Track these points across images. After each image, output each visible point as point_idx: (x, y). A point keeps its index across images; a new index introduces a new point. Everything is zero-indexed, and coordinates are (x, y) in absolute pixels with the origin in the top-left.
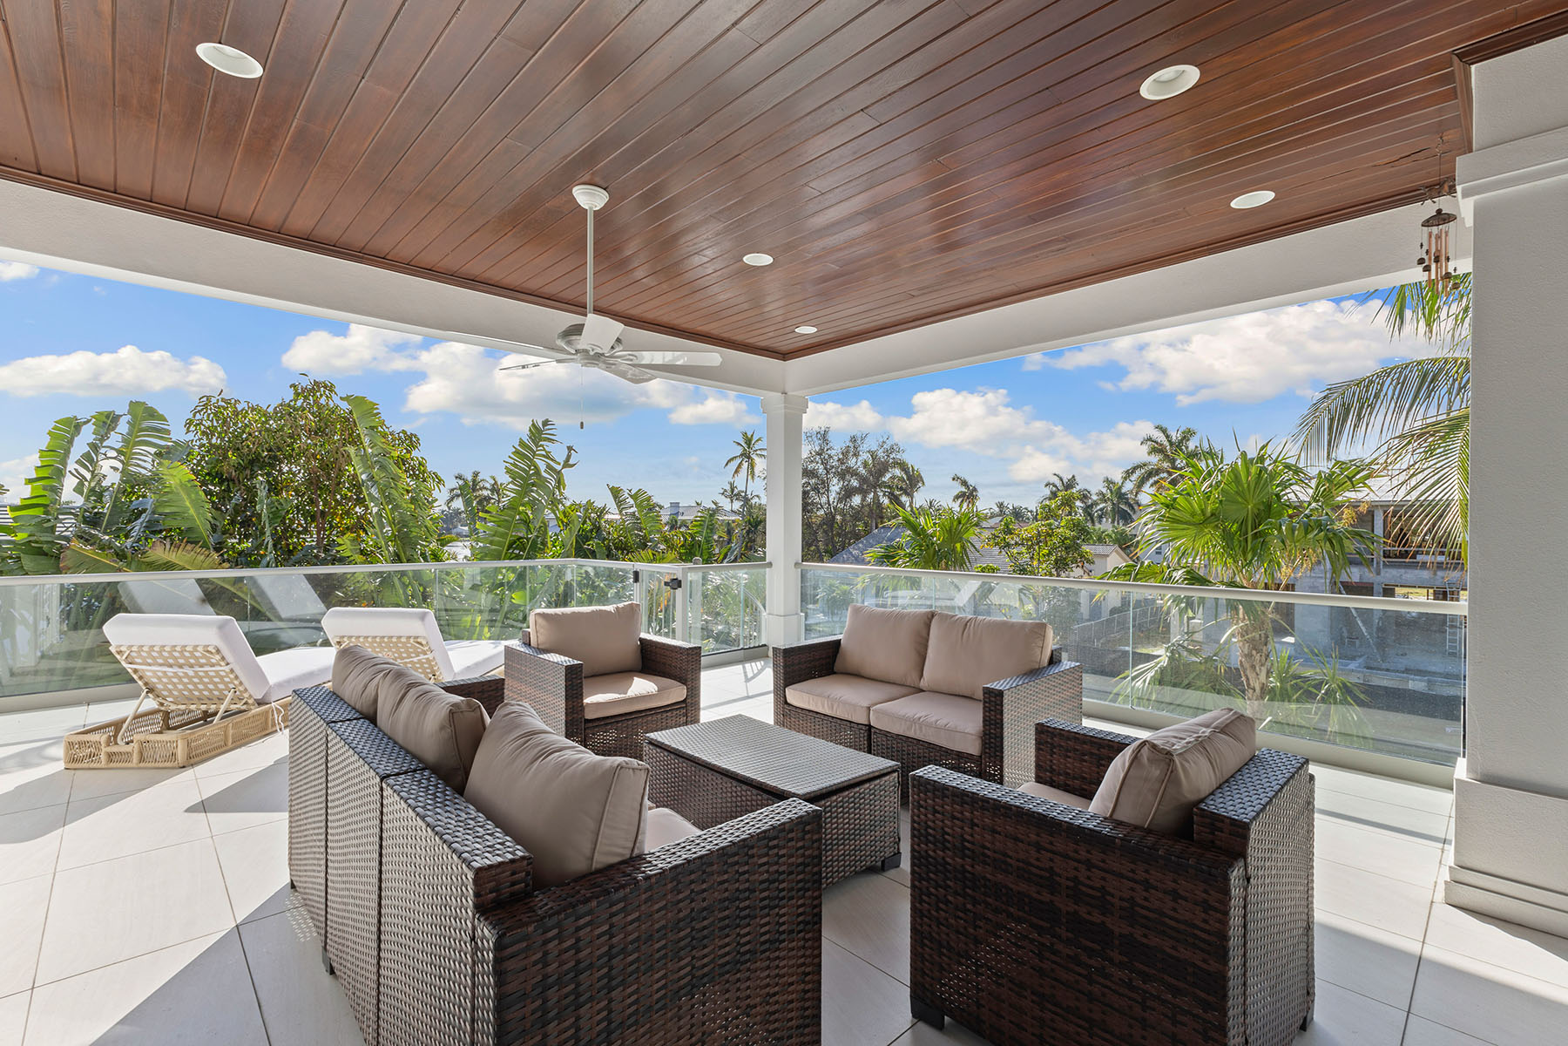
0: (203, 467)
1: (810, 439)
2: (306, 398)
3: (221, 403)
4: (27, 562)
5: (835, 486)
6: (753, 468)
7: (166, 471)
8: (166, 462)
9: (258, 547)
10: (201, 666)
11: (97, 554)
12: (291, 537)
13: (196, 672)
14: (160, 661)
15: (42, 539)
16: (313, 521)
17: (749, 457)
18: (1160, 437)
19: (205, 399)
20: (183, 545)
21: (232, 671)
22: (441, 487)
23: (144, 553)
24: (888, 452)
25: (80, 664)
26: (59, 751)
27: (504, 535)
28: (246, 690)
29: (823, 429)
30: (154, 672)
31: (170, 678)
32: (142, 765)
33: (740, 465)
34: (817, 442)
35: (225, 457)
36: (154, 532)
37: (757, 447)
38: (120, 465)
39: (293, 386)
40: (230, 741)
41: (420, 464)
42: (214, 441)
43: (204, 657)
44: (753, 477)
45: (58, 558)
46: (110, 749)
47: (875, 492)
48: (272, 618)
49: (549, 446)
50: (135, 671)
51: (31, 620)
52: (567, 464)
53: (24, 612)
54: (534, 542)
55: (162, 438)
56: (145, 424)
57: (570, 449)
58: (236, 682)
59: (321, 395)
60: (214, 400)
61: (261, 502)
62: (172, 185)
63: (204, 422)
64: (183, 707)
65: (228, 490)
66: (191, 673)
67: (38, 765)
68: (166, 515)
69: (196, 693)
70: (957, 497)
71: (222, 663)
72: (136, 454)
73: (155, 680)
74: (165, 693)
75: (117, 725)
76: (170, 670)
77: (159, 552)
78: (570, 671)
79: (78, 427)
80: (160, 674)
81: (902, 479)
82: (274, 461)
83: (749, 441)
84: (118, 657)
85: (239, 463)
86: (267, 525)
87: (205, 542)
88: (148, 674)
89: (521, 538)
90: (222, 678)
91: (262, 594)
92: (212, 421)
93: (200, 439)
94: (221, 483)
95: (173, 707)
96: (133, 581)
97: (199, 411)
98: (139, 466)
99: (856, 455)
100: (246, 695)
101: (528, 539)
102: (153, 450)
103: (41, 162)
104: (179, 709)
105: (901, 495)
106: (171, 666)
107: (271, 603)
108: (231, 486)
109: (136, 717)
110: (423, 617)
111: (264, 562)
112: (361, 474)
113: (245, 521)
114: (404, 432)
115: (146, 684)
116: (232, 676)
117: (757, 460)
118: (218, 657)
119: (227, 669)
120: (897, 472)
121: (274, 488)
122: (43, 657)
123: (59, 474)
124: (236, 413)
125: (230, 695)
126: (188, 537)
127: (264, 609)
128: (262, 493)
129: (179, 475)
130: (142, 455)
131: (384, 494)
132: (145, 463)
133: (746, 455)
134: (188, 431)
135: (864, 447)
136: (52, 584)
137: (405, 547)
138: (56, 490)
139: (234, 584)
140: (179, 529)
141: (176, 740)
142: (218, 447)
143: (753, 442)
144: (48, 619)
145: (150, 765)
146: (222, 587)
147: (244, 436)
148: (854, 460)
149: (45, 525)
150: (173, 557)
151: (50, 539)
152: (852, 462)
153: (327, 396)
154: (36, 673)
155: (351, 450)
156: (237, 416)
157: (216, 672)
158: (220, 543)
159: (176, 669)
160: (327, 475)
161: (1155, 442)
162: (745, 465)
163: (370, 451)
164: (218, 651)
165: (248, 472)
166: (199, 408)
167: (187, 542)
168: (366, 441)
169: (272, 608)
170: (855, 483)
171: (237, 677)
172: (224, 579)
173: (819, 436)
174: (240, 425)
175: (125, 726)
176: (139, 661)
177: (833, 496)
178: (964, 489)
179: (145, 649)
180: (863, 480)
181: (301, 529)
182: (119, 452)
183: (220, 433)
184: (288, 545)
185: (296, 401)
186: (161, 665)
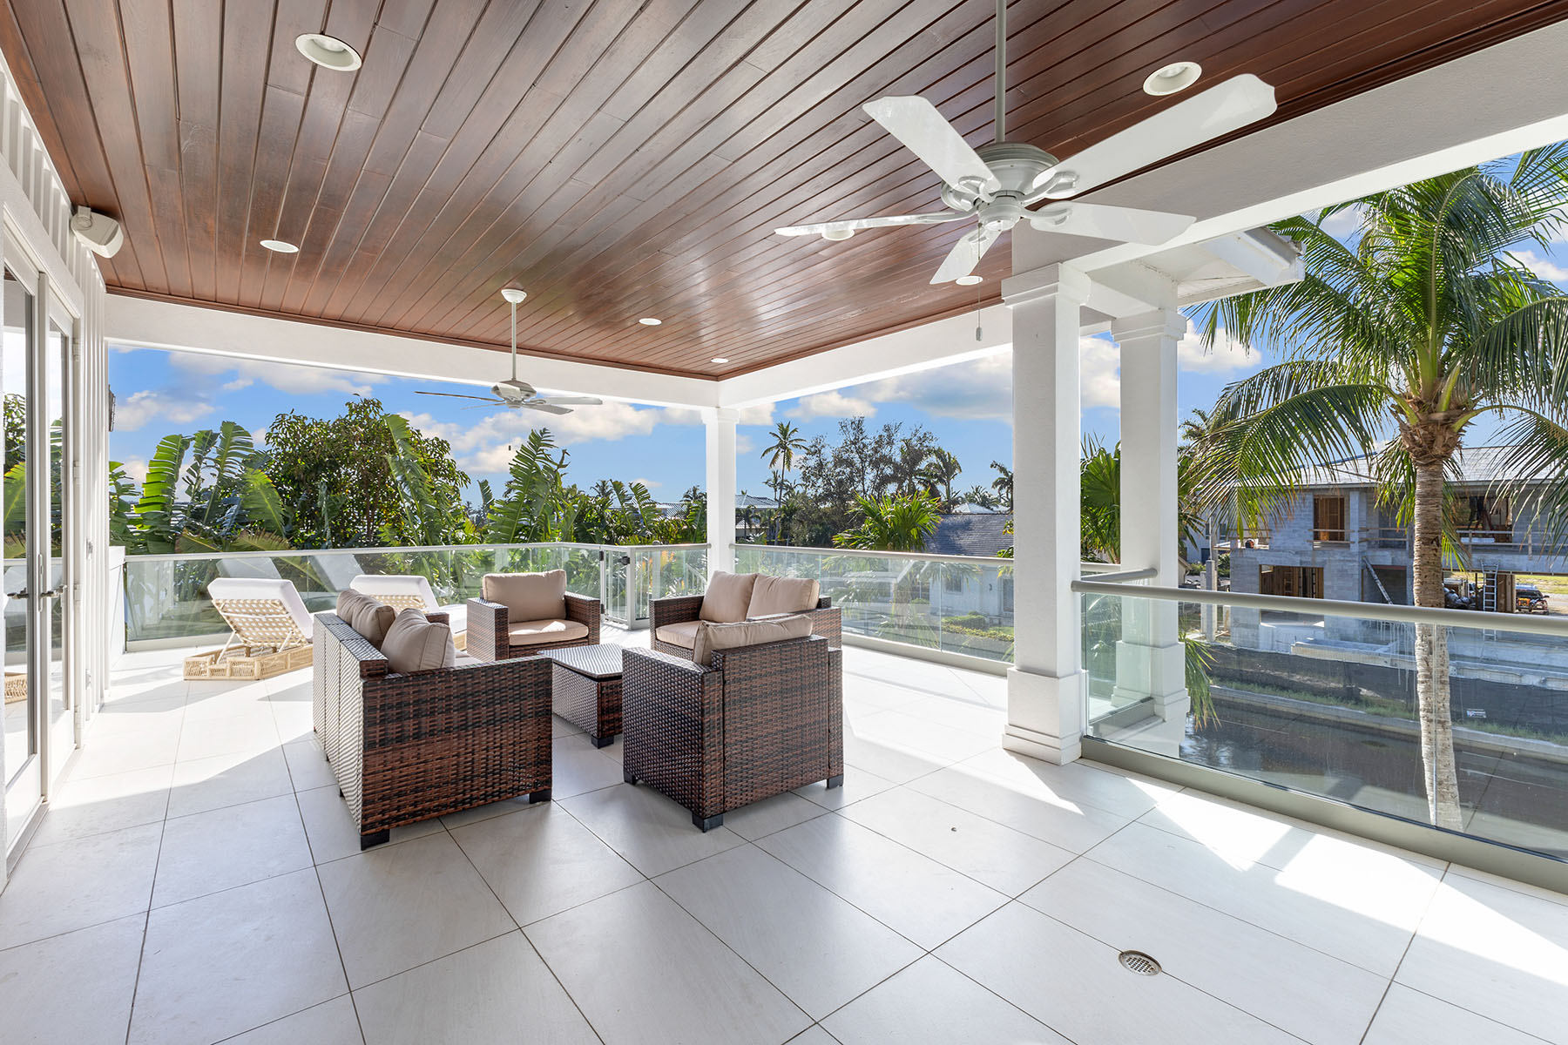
0: (279, 471)
1: (845, 429)
2: (358, 413)
3: (293, 420)
4: (151, 545)
5: (870, 475)
6: (789, 458)
7: (250, 476)
8: (251, 470)
9: (320, 534)
10: (270, 614)
11: (201, 540)
12: (348, 527)
13: (267, 618)
14: (244, 611)
15: (163, 529)
16: (364, 514)
17: (785, 448)
18: (1199, 421)
19: (280, 417)
20: (263, 533)
21: (290, 618)
22: (468, 484)
23: (235, 540)
24: (921, 440)
25: (189, 623)
26: (181, 672)
27: (511, 524)
28: (300, 632)
29: (857, 419)
30: (240, 618)
31: (250, 623)
32: (232, 677)
33: (777, 455)
34: (852, 432)
35: (296, 463)
36: (242, 524)
37: (792, 438)
38: (217, 473)
39: (348, 404)
40: (289, 666)
41: (449, 465)
42: (287, 450)
43: (272, 608)
44: (789, 467)
45: (174, 544)
46: (211, 667)
47: (910, 480)
48: (328, 589)
49: (547, 450)
50: (228, 618)
51: (154, 591)
52: (560, 466)
53: (150, 585)
54: (535, 530)
55: (247, 450)
56: (235, 439)
57: (564, 452)
58: (293, 626)
59: (370, 411)
60: (287, 418)
61: (322, 498)
62: (251, 296)
63: (280, 435)
64: (259, 644)
65: (298, 490)
66: (264, 619)
67: (166, 678)
68: (251, 510)
69: (268, 634)
70: (996, 484)
71: (284, 612)
72: (228, 462)
73: (241, 625)
74: (247, 634)
75: (217, 654)
76: (250, 616)
77: (246, 538)
78: (498, 612)
79: (186, 444)
80: (244, 620)
81: (938, 467)
82: (334, 466)
83: (784, 432)
84: (217, 607)
85: (306, 468)
86: (326, 516)
87: (279, 531)
88: (237, 620)
89: (526, 526)
90: (284, 623)
91: (322, 571)
92: (286, 434)
93: (276, 449)
94: (292, 484)
95: (253, 644)
96: (226, 558)
97: (276, 427)
98: (230, 472)
99: (890, 443)
100: (300, 636)
101: (531, 527)
102: (240, 460)
103: (172, 288)
104: (257, 646)
105: (936, 482)
106: (251, 614)
107: (328, 578)
108: (301, 486)
109: (228, 650)
110: (419, 581)
111: (324, 546)
112: (396, 476)
113: (310, 514)
114: (437, 439)
115: (235, 627)
116: (290, 622)
117: (793, 450)
118: (281, 608)
119: (287, 616)
120: (933, 459)
121: (333, 486)
122: (163, 618)
123: (172, 479)
124: (304, 427)
125: (289, 635)
126: (266, 528)
127: (323, 583)
128: (322, 492)
129: (259, 479)
130: (233, 463)
131: (415, 492)
132: (235, 470)
133: (782, 446)
134: (268, 443)
135: (898, 437)
136: (168, 562)
137: (432, 534)
138: (171, 492)
139: (301, 563)
140: (261, 521)
141: (254, 663)
142: (290, 455)
143: (789, 433)
144: (166, 591)
145: (236, 678)
146: (292, 566)
147: (311, 445)
148: (889, 448)
149: (164, 519)
150: (255, 543)
151: (167, 530)
152: (885, 451)
153: (375, 412)
154: (158, 629)
155: (389, 457)
156: (305, 429)
157: (281, 618)
158: (291, 532)
159: (254, 616)
160: (375, 477)
161: (1193, 426)
162: (782, 455)
163: (403, 457)
164: (281, 604)
165: (313, 475)
166: (276, 424)
167: (266, 531)
168: (400, 449)
169: (329, 582)
170: (888, 471)
171: (293, 623)
172: (288, 558)
173: (854, 425)
174: (307, 436)
175: (221, 654)
176: (230, 610)
177: (868, 483)
178: (1003, 476)
179: (235, 602)
180: (897, 467)
181: (355, 521)
182: (216, 461)
183: (292, 444)
184: (345, 534)
185: (351, 416)
186: (245, 613)
